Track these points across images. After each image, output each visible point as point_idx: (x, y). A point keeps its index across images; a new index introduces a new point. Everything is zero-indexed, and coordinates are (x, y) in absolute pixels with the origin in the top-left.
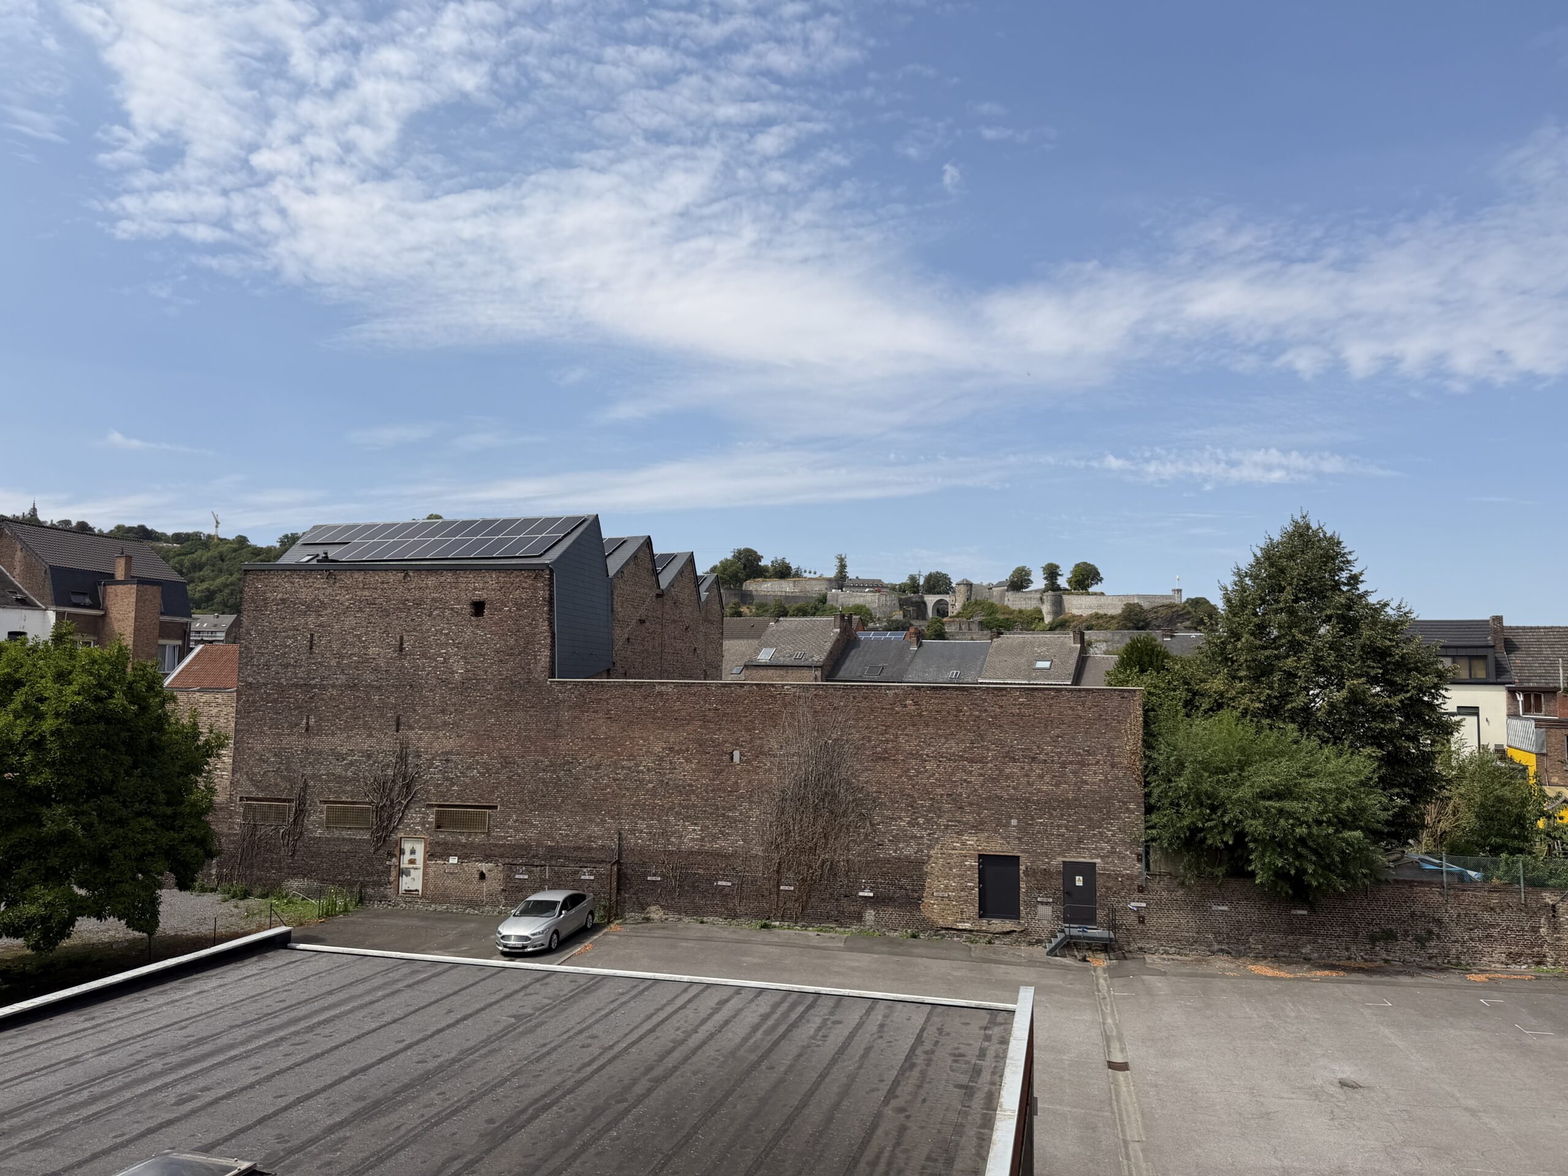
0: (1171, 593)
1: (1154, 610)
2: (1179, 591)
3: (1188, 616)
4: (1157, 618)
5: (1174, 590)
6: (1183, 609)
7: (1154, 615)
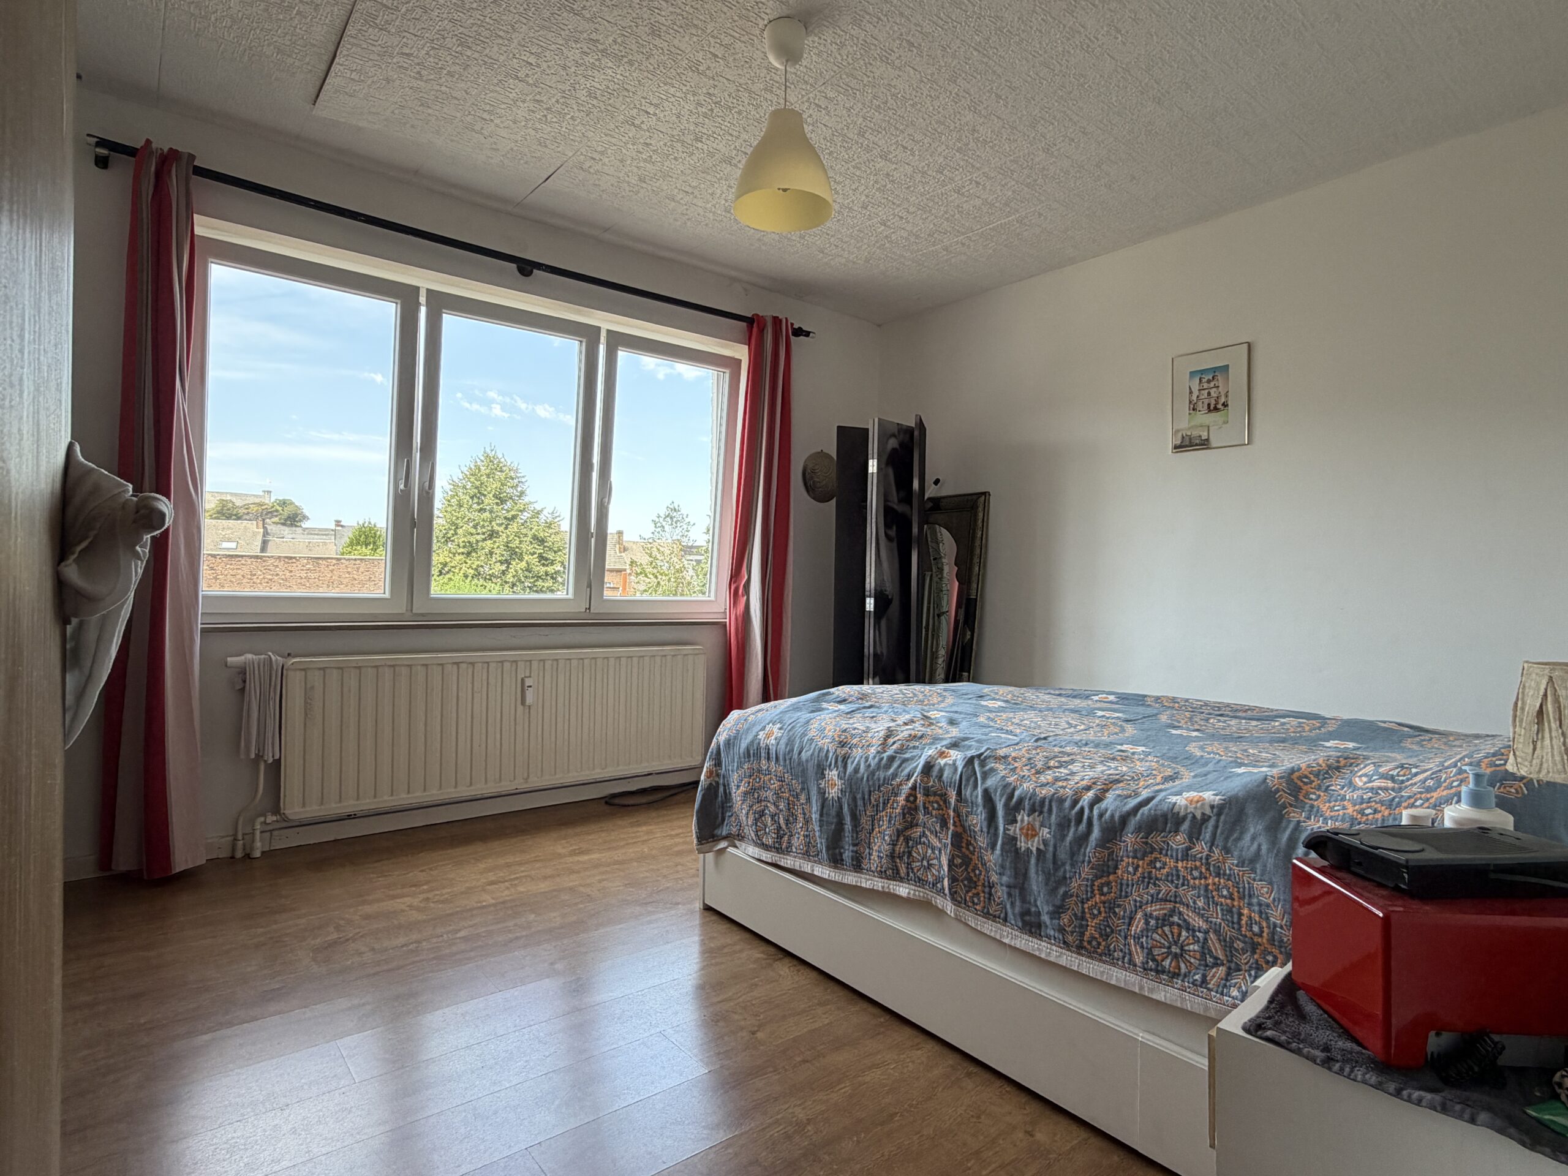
0: (262, 494)
1: (246, 507)
2: (269, 492)
3: (275, 514)
4: (248, 513)
5: (264, 492)
6: (272, 507)
7: (246, 511)
